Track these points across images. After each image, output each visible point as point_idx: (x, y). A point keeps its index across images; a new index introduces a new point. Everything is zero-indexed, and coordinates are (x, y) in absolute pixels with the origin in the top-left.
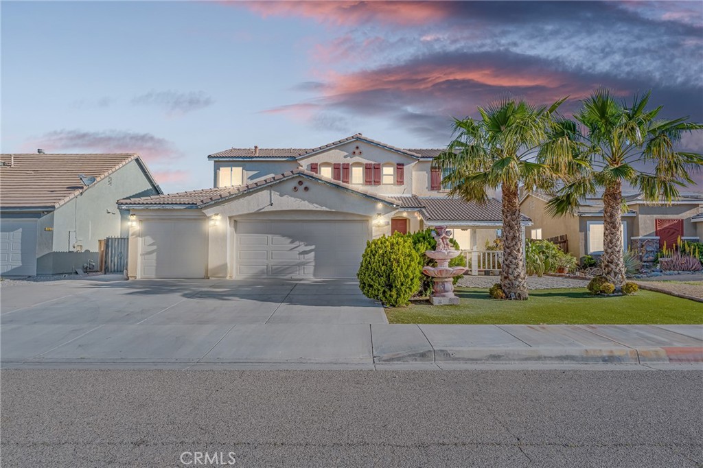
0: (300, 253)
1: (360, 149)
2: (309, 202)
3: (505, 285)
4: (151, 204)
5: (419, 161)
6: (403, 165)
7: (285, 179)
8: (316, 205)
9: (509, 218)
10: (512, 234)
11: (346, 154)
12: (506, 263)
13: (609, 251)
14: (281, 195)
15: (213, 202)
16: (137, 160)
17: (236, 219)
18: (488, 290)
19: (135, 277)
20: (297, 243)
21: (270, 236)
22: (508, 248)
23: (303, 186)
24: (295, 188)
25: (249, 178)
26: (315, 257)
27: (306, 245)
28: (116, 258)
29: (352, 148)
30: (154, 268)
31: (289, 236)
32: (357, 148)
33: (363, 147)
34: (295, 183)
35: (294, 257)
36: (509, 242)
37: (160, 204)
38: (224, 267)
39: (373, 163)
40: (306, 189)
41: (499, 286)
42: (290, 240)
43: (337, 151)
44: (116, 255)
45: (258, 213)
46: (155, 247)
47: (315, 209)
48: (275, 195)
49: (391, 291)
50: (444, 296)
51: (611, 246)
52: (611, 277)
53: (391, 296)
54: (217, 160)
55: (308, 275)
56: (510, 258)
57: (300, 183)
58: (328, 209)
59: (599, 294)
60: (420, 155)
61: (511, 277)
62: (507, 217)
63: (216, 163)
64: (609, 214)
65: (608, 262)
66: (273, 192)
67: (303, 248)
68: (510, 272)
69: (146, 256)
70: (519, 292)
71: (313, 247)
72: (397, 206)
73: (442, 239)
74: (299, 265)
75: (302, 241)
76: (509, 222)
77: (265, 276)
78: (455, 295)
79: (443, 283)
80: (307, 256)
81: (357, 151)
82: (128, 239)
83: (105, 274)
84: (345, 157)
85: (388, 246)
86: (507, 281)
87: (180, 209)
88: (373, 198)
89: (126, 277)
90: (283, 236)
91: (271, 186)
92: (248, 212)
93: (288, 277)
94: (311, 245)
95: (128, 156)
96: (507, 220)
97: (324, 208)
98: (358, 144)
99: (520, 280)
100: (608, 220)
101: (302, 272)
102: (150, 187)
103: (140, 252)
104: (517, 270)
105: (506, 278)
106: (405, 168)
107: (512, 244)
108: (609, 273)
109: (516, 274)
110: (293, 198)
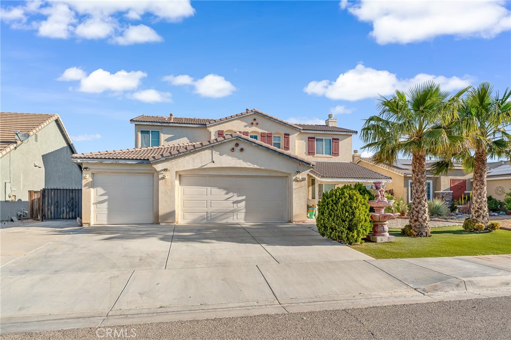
0: (234, 203)
1: (257, 121)
2: (244, 161)
3: (415, 226)
4: (105, 158)
5: (301, 133)
6: (289, 135)
7: (226, 141)
8: (249, 164)
9: (419, 176)
10: (421, 188)
11: (246, 124)
12: (416, 209)
13: (479, 201)
14: (221, 155)
15: (164, 159)
16: (57, 121)
17: (181, 174)
18: (400, 230)
19: (89, 224)
20: (231, 194)
21: (209, 188)
22: (418, 198)
23: (239, 148)
24: (233, 149)
25: (165, 141)
26: (246, 205)
27: (238, 196)
28: (52, 207)
29: (251, 120)
30: (106, 215)
31: (225, 189)
32: (255, 120)
33: (259, 119)
34: (232, 145)
35: (228, 205)
36: (419, 194)
37: (113, 159)
38: (172, 214)
39: (267, 132)
40: (242, 150)
41: (410, 227)
42: (225, 192)
43: (239, 121)
44: (53, 204)
45: (201, 169)
46: (106, 197)
47: (248, 166)
48: (216, 155)
49: (353, 233)
50: (383, 235)
51: (480, 197)
52: (480, 219)
53: (353, 236)
54: (138, 123)
55: (240, 219)
56: (420, 206)
57: (237, 145)
58: (258, 167)
59: (472, 232)
60: (302, 128)
61: (420, 220)
62: (417, 175)
63: (137, 126)
64: (479, 174)
65: (478, 208)
66: (214, 151)
67: (236, 198)
68: (420, 216)
69: (98, 205)
70: (426, 231)
71: (244, 197)
72: (313, 165)
73: (380, 192)
74: (233, 212)
75: (235, 193)
76: (419, 179)
77: (205, 221)
78: (390, 234)
79: (382, 225)
80: (239, 205)
81: (255, 123)
82: (81, 190)
83: (42, 221)
84: (245, 126)
85: (347, 197)
86: (417, 223)
87: (132, 164)
88: (295, 158)
89: (79, 223)
90: (220, 188)
91: (212, 146)
92: (193, 168)
93: (224, 221)
94: (243, 196)
95: (49, 117)
96: (418, 178)
97: (256, 166)
98: (255, 117)
99: (427, 222)
100: (478, 179)
101: (235, 217)
102: (65, 145)
103: (92, 201)
104: (425, 215)
105: (416, 221)
106: (291, 137)
107: (421, 196)
108: (478, 216)
109: (424, 218)
110: (230, 157)
